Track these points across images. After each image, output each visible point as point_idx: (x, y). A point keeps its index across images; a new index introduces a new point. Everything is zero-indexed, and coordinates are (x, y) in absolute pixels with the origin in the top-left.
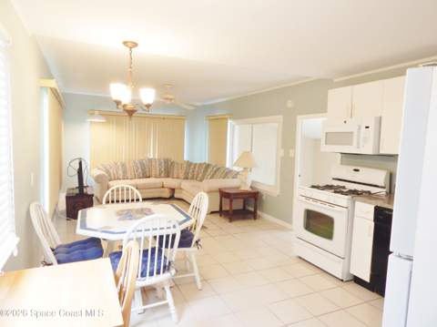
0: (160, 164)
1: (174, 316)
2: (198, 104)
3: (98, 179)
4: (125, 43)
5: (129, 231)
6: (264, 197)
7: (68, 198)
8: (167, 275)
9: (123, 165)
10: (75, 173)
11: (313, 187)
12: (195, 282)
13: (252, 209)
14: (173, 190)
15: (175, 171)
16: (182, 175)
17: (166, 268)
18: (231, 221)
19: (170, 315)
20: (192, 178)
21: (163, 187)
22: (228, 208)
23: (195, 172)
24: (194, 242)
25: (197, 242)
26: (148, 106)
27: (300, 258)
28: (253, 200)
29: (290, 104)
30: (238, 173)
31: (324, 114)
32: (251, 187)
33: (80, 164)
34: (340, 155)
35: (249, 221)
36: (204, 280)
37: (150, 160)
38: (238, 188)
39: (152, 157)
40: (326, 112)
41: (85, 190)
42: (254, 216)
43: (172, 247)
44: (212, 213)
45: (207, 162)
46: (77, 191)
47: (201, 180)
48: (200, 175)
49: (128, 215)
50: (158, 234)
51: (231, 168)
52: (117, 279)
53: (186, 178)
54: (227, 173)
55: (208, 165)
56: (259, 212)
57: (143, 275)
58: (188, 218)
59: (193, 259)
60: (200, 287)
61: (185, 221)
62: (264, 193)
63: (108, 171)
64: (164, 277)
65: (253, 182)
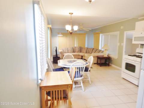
0: (78, 48)
1: (83, 89)
2: (90, 29)
3: (61, 53)
4: (70, 13)
5: (71, 65)
6: (112, 59)
7: (53, 58)
8: (81, 78)
9: (68, 49)
10: (55, 51)
11: (129, 55)
12: (89, 82)
13: (108, 63)
14: (82, 56)
15: (83, 50)
16: (85, 52)
17: (81, 76)
18: (100, 66)
19: (82, 89)
20: (88, 53)
21: (79, 55)
22: (100, 62)
23: (89, 51)
24: (89, 70)
25: (90, 70)
26: (76, 31)
27: (123, 78)
28: (108, 60)
29: (122, 27)
30: (103, 51)
31: (134, 31)
32: (108, 56)
33: (56, 48)
34: (140, 45)
35: (107, 67)
36: (92, 82)
37: (75, 47)
38: (103, 56)
39: (76, 46)
40: (134, 30)
41: (58, 56)
42: (108, 65)
43: (83, 71)
44: (94, 64)
45: (93, 48)
46: (55, 56)
47: (91, 53)
48: (91, 52)
49: (71, 62)
50: (77, 67)
51: (101, 49)
52: (70, 75)
53: (86, 53)
54: (100, 51)
55: (93, 49)
56: (110, 64)
57: (75, 77)
58: (87, 63)
59: (89, 75)
60: (90, 83)
61: (86, 64)
62: (112, 58)
63: (63, 51)
64: (80, 78)
65: (108, 54)
